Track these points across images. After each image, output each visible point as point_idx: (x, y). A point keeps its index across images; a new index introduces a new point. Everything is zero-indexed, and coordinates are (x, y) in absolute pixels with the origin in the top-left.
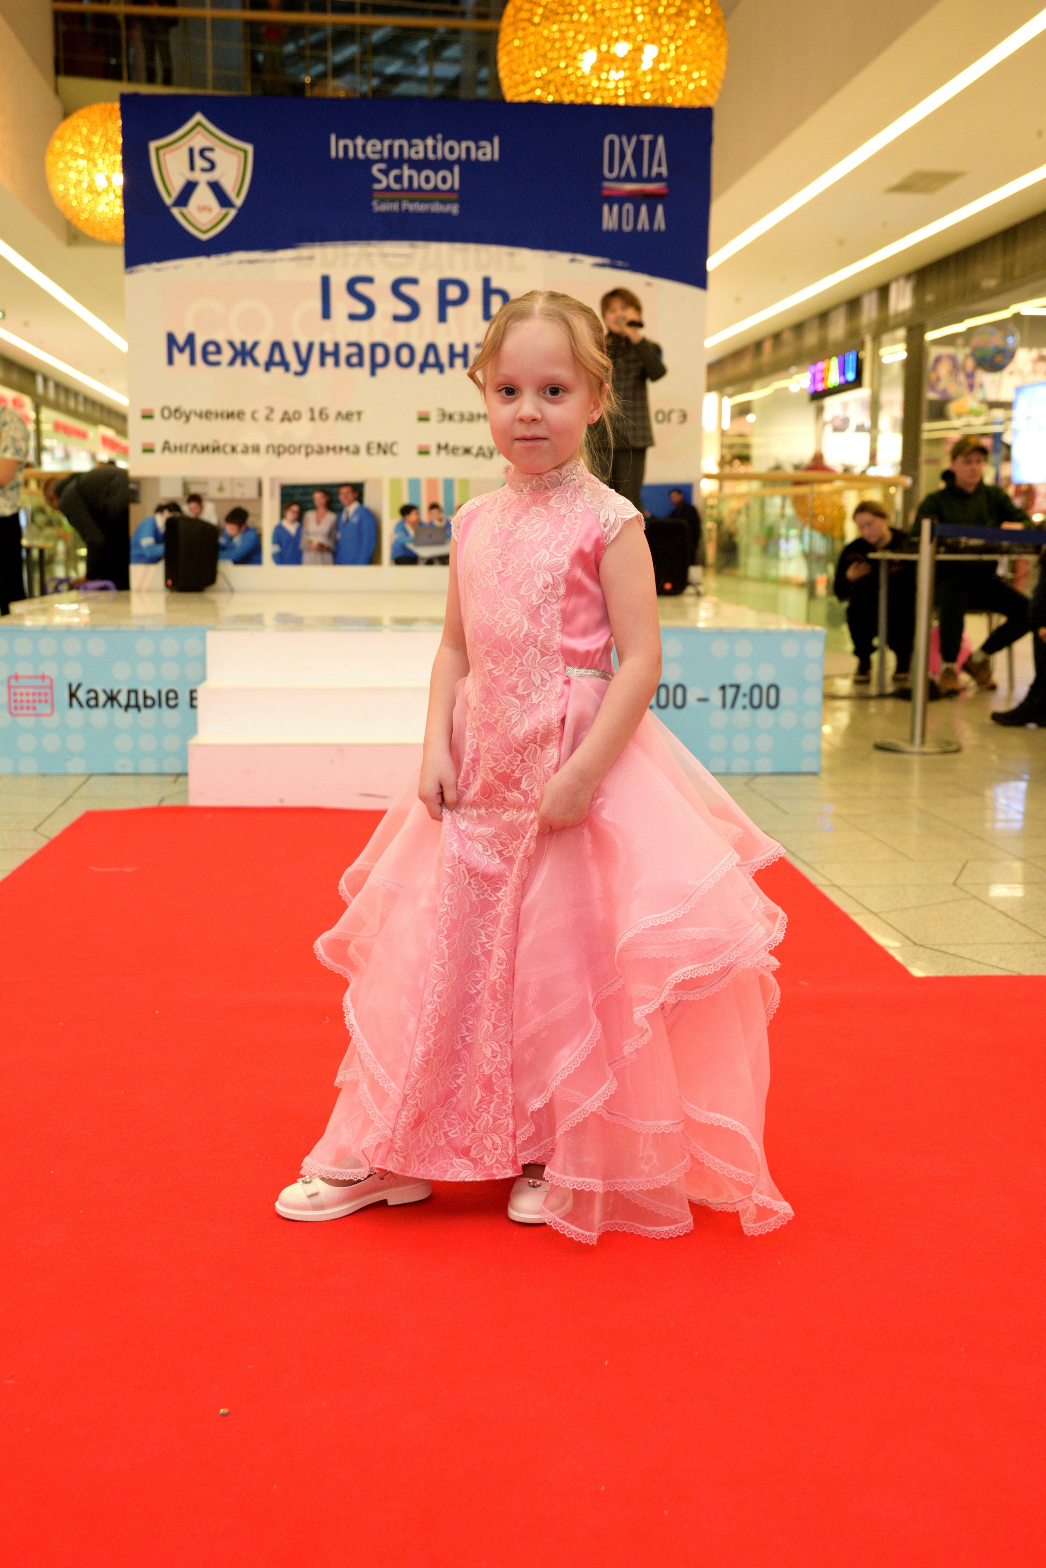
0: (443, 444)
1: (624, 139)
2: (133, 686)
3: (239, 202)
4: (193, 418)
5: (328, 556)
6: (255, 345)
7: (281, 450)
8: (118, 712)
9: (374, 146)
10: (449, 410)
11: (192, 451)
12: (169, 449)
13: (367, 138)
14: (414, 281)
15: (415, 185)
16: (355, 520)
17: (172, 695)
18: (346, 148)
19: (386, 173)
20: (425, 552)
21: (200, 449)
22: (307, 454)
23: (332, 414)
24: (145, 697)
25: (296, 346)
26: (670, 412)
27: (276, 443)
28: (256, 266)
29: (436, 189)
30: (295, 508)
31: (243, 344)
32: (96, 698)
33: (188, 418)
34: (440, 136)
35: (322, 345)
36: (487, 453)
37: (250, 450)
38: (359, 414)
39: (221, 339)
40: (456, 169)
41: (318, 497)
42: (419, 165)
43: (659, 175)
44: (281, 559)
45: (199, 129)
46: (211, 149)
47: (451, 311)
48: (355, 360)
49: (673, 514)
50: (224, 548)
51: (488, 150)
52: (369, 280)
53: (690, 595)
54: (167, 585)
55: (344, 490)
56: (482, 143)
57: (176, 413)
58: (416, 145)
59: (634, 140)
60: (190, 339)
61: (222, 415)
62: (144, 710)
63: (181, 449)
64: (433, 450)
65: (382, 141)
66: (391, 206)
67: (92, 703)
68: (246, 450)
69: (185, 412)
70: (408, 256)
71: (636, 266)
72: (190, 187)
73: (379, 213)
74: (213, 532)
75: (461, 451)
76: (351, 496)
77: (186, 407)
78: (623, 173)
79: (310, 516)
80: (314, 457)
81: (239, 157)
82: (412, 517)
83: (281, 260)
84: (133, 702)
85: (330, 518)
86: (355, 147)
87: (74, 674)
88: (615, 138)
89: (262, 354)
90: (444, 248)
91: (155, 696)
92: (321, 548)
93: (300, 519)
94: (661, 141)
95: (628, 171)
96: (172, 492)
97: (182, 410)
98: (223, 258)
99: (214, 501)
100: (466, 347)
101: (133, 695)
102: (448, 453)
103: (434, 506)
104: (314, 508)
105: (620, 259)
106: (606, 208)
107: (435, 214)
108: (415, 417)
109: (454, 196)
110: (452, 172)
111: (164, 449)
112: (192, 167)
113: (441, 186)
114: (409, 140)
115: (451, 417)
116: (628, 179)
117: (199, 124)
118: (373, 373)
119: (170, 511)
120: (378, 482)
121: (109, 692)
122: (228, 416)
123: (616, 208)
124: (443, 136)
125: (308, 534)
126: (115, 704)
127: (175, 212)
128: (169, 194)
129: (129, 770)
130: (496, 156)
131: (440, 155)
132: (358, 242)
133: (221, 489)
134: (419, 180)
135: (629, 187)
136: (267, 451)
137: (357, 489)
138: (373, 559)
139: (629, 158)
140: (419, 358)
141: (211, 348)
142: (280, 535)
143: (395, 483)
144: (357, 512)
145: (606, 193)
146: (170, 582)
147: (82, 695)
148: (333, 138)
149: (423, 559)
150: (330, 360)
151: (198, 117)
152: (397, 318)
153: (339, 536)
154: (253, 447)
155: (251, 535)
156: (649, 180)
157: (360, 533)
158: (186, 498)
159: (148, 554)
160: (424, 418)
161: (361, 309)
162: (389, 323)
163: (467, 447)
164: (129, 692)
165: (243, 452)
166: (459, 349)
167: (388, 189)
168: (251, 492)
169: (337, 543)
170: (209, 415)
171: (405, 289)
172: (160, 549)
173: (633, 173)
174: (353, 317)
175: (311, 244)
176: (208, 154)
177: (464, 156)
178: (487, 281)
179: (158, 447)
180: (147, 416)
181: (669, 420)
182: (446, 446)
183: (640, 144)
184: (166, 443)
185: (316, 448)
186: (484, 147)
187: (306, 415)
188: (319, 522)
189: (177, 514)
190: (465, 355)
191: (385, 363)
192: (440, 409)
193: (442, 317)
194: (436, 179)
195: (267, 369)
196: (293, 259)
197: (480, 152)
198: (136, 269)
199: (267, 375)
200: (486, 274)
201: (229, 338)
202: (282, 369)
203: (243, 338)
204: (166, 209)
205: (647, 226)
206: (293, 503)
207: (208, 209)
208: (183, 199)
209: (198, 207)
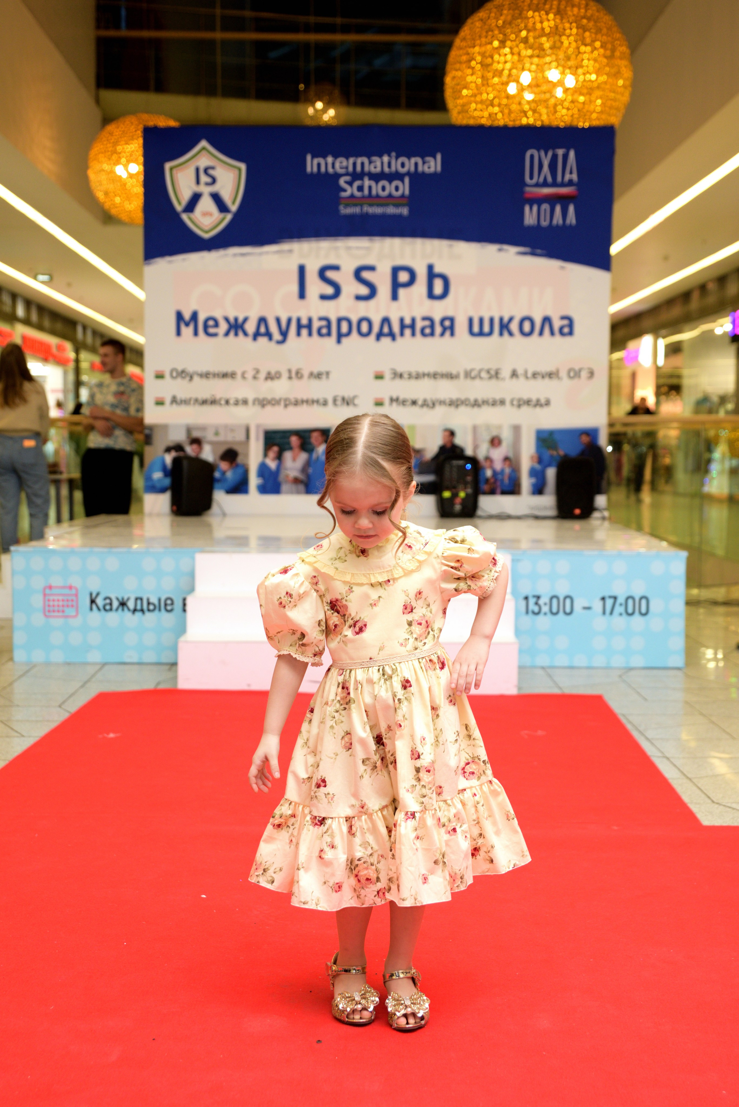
0: (395, 397)
1: (542, 153)
2: (139, 595)
3: (234, 208)
4: (196, 378)
5: (302, 487)
6: (246, 320)
7: (265, 403)
8: (128, 614)
9: (341, 163)
10: (399, 369)
11: (194, 404)
12: (176, 402)
13: (336, 156)
14: (372, 268)
15: (374, 192)
16: (323, 458)
17: (169, 602)
18: (319, 165)
19: (350, 183)
21: (201, 402)
22: (286, 406)
23: (306, 375)
24: (149, 603)
25: (278, 320)
26: (580, 370)
27: (261, 397)
28: (247, 257)
29: (390, 196)
30: (275, 449)
31: (236, 319)
32: (111, 604)
33: (191, 378)
34: (393, 154)
35: (299, 320)
36: (430, 403)
37: (240, 402)
38: (328, 373)
39: (219, 315)
40: (407, 180)
41: (294, 440)
42: (376, 177)
43: (571, 181)
44: (263, 490)
45: (204, 152)
46: (213, 168)
47: (401, 291)
48: (324, 331)
49: (583, 453)
50: (218, 481)
51: (432, 164)
52: (336, 268)
53: (597, 519)
54: (172, 511)
55: (315, 435)
56: (428, 159)
57: (183, 374)
58: (375, 162)
59: (550, 154)
60: (195, 316)
61: (218, 375)
62: (148, 614)
63: (185, 402)
64: (387, 402)
65: (347, 158)
66: (354, 211)
67: (108, 607)
68: (237, 403)
69: (189, 373)
70: (368, 249)
71: (551, 254)
72: (196, 198)
73: (344, 214)
74: (208, 468)
75: (409, 403)
76: (320, 439)
77: (190, 369)
78: (541, 180)
79: (288, 455)
80: (291, 409)
81: (235, 173)
84: (139, 607)
85: (303, 456)
86: (326, 164)
87: (94, 585)
88: (535, 152)
89: (251, 327)
90: (397, 241)
91: (156, 602)
92: (296, 481)
93: (279, 457)
94: (572, 154)
95: (545, 179)
96: (178, 436)
97: (187, 371)
98: (221, 252)
99: (211, 443)
100: (413, 320)
101: (139, 602)
102: (398, 404)
104: (290, 448)
105: (538, 248)
106: (527, 208)
107: (390, 215)
108: (372, 376)
109: (405, 201)
110: (403, 181)
111: (172, 402)
112: (198, 182)
113: (395, 193)
114: (369, 157)
115: (401, 376)
116: (545, 184)
117: (204, 148)
118: (339, 341)
119: (176, 451)
121: (120, 599)
122: (223, 377)
123: (535, 208)
124: (396, 154)
125: (286, 469)
126: (125, 608)
127: (184, 217)
128: (179, 203)
129: (135, 660)
130: (439, 169)
131: (393, 169)
132: (328, 238)
133: (217, 434)
134: (377, 189)
135: (546, 191)
136: (254, 403)
137: (326, 434)
139: (546, 168)
140: (376, 329)
141: (211, 323)
142: (263, 470)
144: (325, 452)
145: (527, 196)
146: (175, 508)
147: (100, 601)
150: (304, 332)
151: (204, 143)
152: (359, 298)
153: (310, 471)
154: (242, 401)
155: (240, 471)
156: (563, 185)
158: (189, 440)
159: (158, 485)
160: (379, 377)
161: (330, 291)
162: (352, 302)
163: (414, 400)
164: (136, 599)
165: (234, 404)
166: (408, 321)
167: (352, 196)
168: (240, 436)
169: (308, 476)
170: (208, 376)
171: (366, 275)
172: (167, 481)
173: (549, 180)
174: (324, 297)
175: (290, 240)
176: (211, 172)
177: (413, 169)
178: (430, 268)
179: (168, 401)
180: (160, 376)
181: (579, 377)
182: (397, 399)
183: (555, 157)
184: (174, 397)
185: (292, 401)
186: (429, 162)
187: (285, 375)
188: (294, 459)
189: (181, 454)
190: (412, 326)
191: (349, 333)
192: (393, 369)
193: (395, 297)
194: (390, 188)
195: (254, 339)
196: (277, 252)
197: (426, 166)
198: (152, 260)
199: (255, 343)
200: (430, 262)
201: (225, 315)
202: (266, 339)
203: (236, 315)
204: (177, 215)
205: (561, 222)
206: (274, 444)
207: (210, 214)
208: (191, 206)
209: (202, 213)
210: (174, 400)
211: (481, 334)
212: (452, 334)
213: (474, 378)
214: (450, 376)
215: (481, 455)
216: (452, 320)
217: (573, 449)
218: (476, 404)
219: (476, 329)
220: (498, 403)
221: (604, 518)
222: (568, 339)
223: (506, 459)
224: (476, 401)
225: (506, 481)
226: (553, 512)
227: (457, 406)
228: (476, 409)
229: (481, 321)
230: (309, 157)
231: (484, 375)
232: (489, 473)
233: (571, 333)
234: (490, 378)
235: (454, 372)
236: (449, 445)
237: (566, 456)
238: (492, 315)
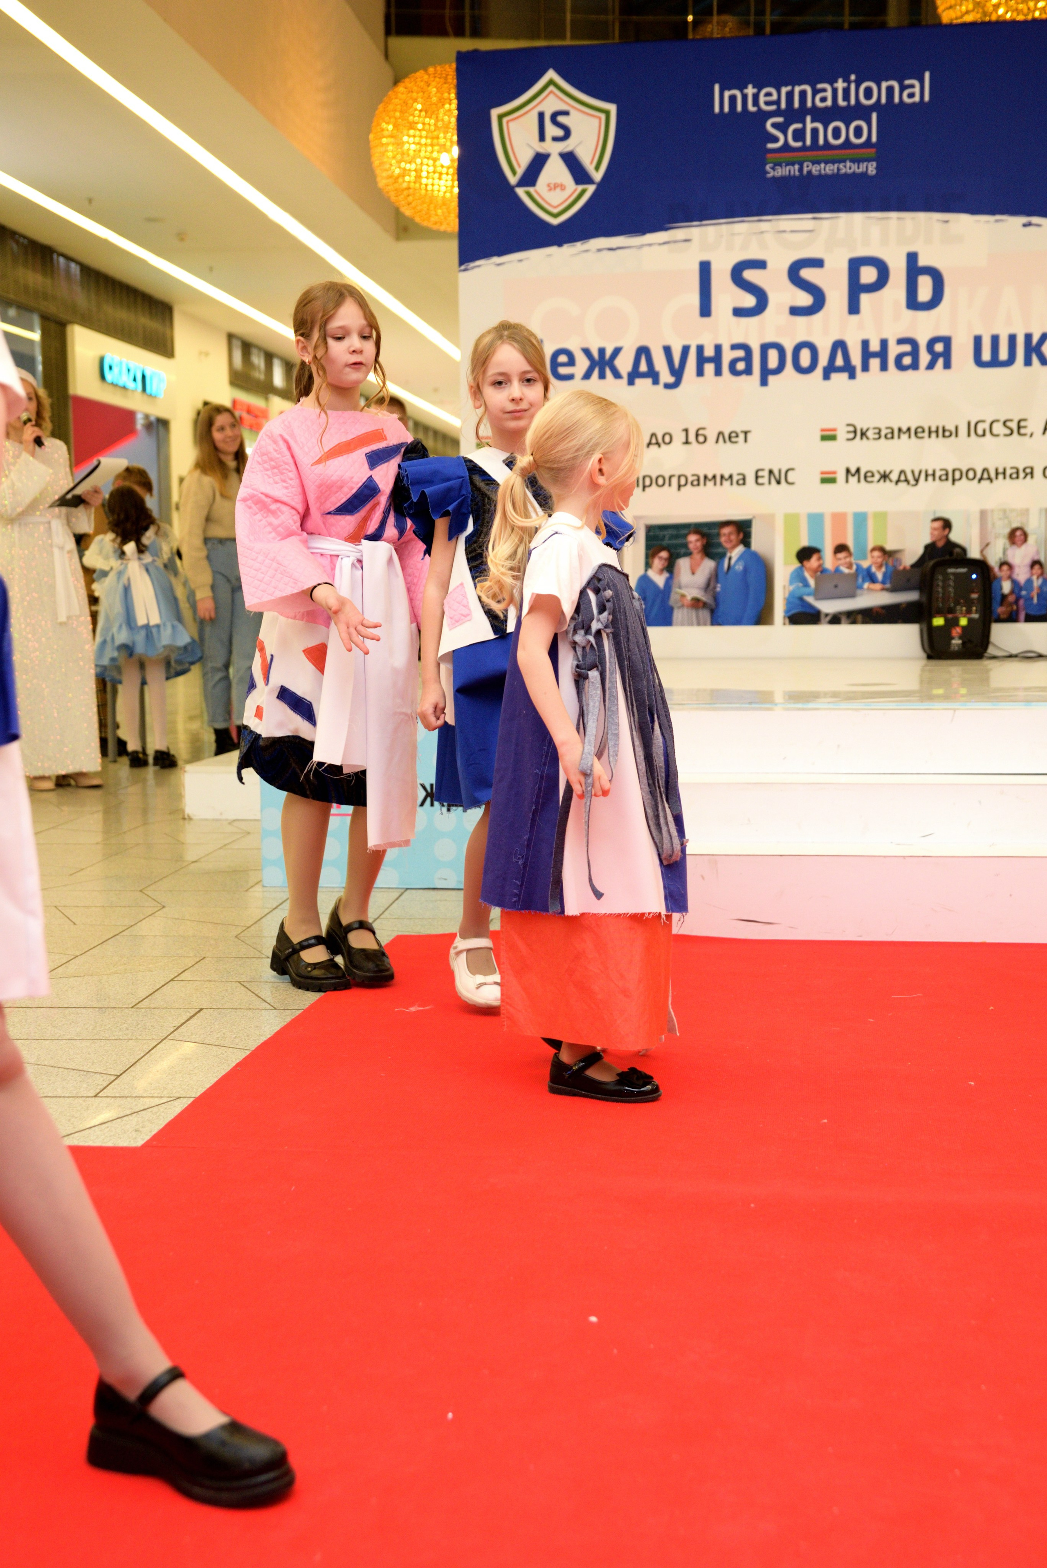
0: (853, 468)
3: (598, 176)
5: (705, 614)
6: (617, 351)
7: (647, 482)
9: (768, 94)
10: (861, 425)
13: (760, 86)
14: (818, 263)
15: (821, 141)
16: (739, 567)
18: (733, 99)
19: (782, 128)
20: (828, 607)
22: (679, 486)
23: (712, 436)
25: (667, 350)
28: (619, 252)
29: (847, 144)
30: (664, 554)
31: (602, 351)
34: (853, 77)
35: (700, 349)
36: (910, 477)
38: (746, 433)
39: (575, 347)
40: (874, 116)
41: (693, 539)
42: (824, 116)
45: (552, 88)
46: (566, 113)
47: (865, 298)
48: (741, 366)
51: (917, 90)
52: (760, 265)
55: (726, 530)
56: (907, 82)
58: (824, 90)
64: (841, 476)
65: (779, 88)
66: (790, 170)
70: (810, 232)
72: (539, 161)
73: (774, 178)
75: (877, 477)
76: (733, 537)
79: (683, 564)
80: (688, 490)
81: (600, 119)
82: (813, 562)
83: (650, 245)
85: (708, 565)
86: (745, 97)
89: (624, 364)
90: (858, 218)
92: (697, 603)
93: (670, 568)
98: (579, 246)
100: (884, 343)
102: (859, 481)
103: (841, 548)
104: (688, 554)
107: (846, 175)
108: (818, 435)
110: (868, 121)
112: (542, 138)
113: (854, 140)
114: (813, 84)
115: (863, 434)
117: (551, 82)
118: (764, 382)
120: (770, 519)
124: (857, 77)
127: (521, 192)
128: (514, 172)
130: (927, 98)
131: (853, 101)
132: (747, 218)
134: (825, 134)
137: (743, 529)
138: (762, 617)
140: (823, 361)
141: (563, 358)
142: (646, 588)
143: (791, 520)
144: (741, 558)
149: (827, 615)
150: (709, 368)
151: (551, 74)
152: (795, 311)
153: (719, 588)
157: (747, 586)
160: (828, 437)
161: (749, 301)
162: (786, 318)
163: (884, 472)
166: (875, 347)
167: (786, 147)
169: (716, 598)
171: (806, 274)
174: (738, 312)
175: (687, 223)
176: (561, 119)
177: (883, 100)
178: (912, 258)
182: (858, 470)
185: (690, 479)
186: (912, 86)
187: (679, 437)
188: (693, 571)
190: (882, 354)
191: (780, 369)
192: (848, 425)
193: (854, 308)
194: (847, 132)
195: (631, 382)
196: (665, 243)
197: (905, 93)
198: (472, 265)
199: (631, 387)
200: (912, 249)
201: (585, 346)
202: (649, 381)
203: (602, 345)
204: (511, 189)
206: (663, 549)
207: (563, 187)
208: (531, 176)
209: (549, 185)
211: (995, 362)
212: (947, 365)
213: (984, 435)
214: (944, 433)
215: (993, 561)
216: (947, 341)
218: (986, 476)
219: (986, 356)
220: (1022, 475)
223: (1035, 563)
224: (985, 470)
225: (1035, 600)
227: (954, 481)
228: (985, 483)
229: (995, 340)
230: (717, 88)
231: (998, 428)
232: (1006, 587)
234: (1012, 433)
235: (951, 427)
236: (940, 544)
238: (1012, 331)
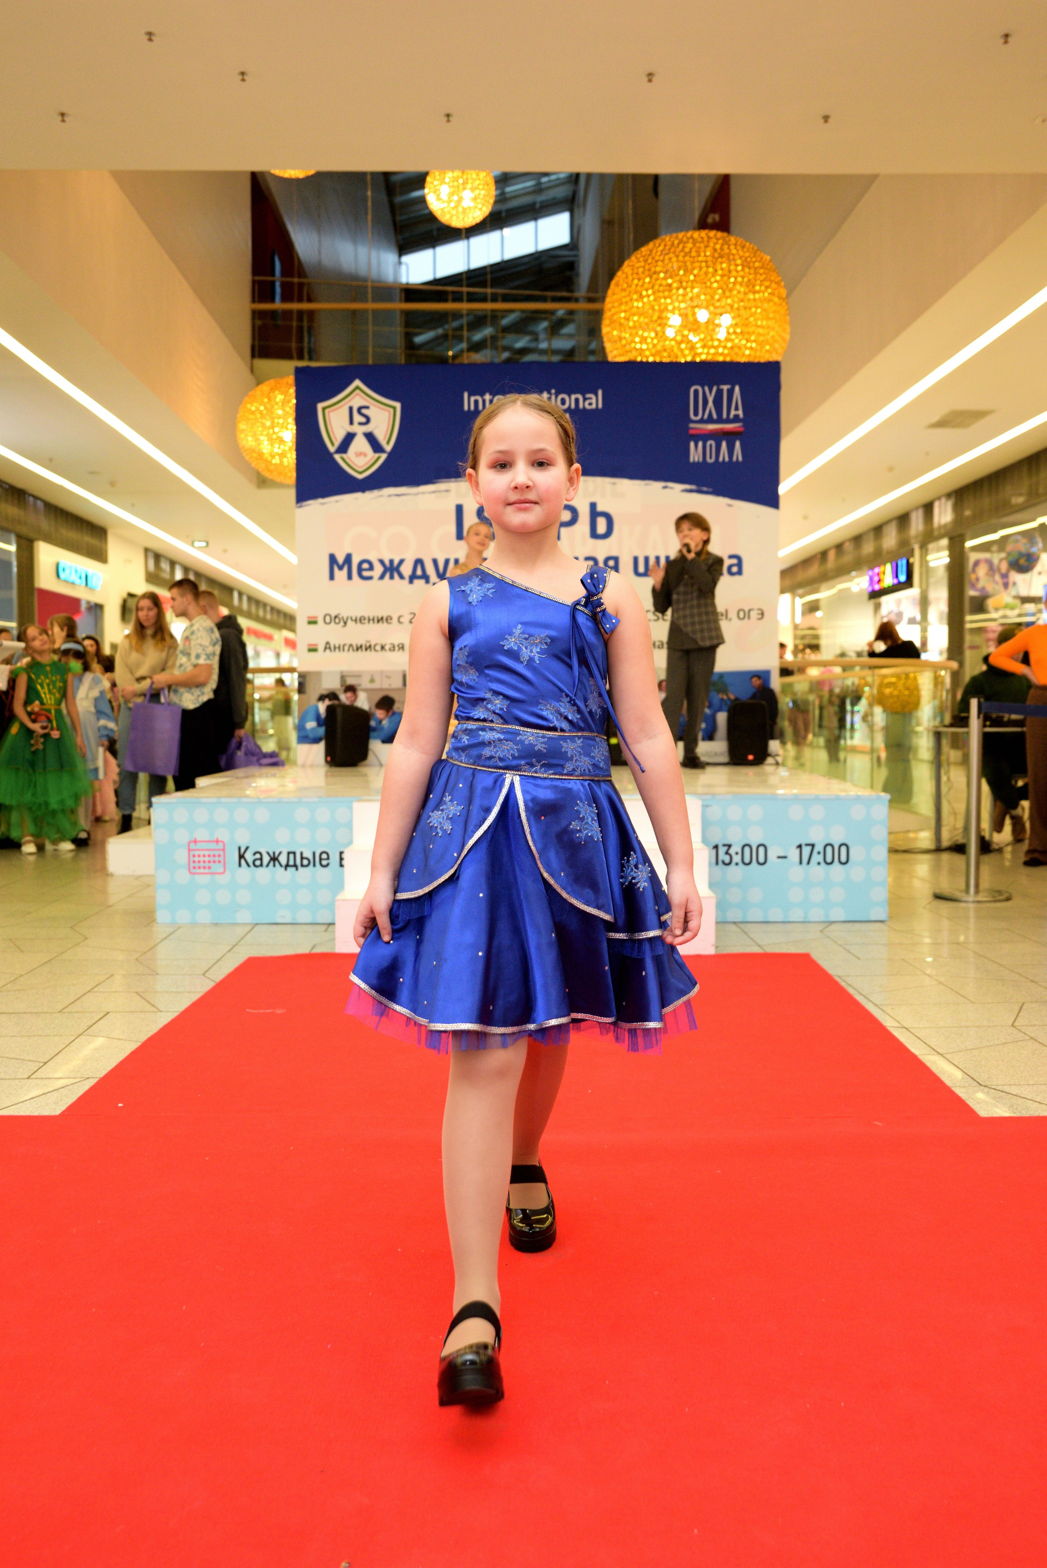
1: (706, 389)
2: (292, 849)
3: (388, 448)
4: (349, 622)
6: (401, 562)
8: (279, 870)
11: (349, 650)
12: (330, 648)
13: (494, 394)
17: (324, 856)
18: (476, 402)
21: (355, 648)
24: (302, 858)
26: (749, 611)
28: (403, 498)
31: (391, 561)
32: (261, 859)
33: (345, 623)
34: (553, 391)
37: (397, 648)
39: (374, 558)
43: (736, 416)
45: (358, 391)
46: (367, 407)
49: (754, 696)
50: (374, 730)
51: (594, 401)
53: (770, 764)
54: (326, 761)
56: (588, 396)
57: (336, 619)
59: (715, 389)
60: (348, 559)
61: (373, 620)
62: (301, 869)
63: (340, 648)
67: (258, 863)
68: (393, 648)
69: (343, 618)
71: (718, 492)
72: (349, 438)
74: (365, 716)
77: (344, 614)
78: (706, 416)
81: (389, 412)
83: (423, 493)
84: (291, 862)
87: (243, 838)
88: (700, 388)
89: (407, 570)
91: (311, 857)
94: (737, 389)
95: (710, 414)
96: (332, 684)
97: (340, 616)
98: (376, 493)
99: (366, 690)
101: (291, 856)
105: (705, 486)
106: (692, 444)
111: (326, 648)
112: (351, 422)
116: (710, 420)
117: (357, 388)
119: (330, 700)
121: (272, 855)
122: (378, 621)
123: (700, 444)
124: (556, 390)
126: (277, 863)
127: (337, 457)
128: (333, 444)
129: (288, 920)
130: (600, 406)
133: (372, 681)
135: (711, 427)
139: (710, 404)
141: (365, 566)
145: (691, 432)
146: (329, 759)
147: (249, 856)
148: (466, 395)
151: (357, 383)
154: (398, 646)
155: (393, 718)
156: (728, 421)
158: (344, 688)
159: (311, 735)
164: (289, 853)
165: (390, 650)
168: (397, 683)
170: (363, 621)
172: (322, 731)
173: (715, 416)
175: (445, 480)
176: (364, 411)
177: (573, 406)
178: (593, 506)
179: (321, 647)
180: (312, 622)
181: (749, 618)
183: (720, 393)
184: (328, 643)
186: (590, 398)
189: (336, 702)
195: (411, 582)
196: (434, 492)
197: (587, 402)
198: (305, 503)
199: (411, 586)
200: (593, 500)
201: (381, 557)
202: (422, 581)
203: (391, 557)
204: (330, 455)
205: (727, 459)
207: (364, 454)
208: (344, 447)
209: (356, 453)
210: (327, 647)
211: (645, 574)
216: (616, 559)
217: (743, 693)
219: (641, 569)
221: (777, 764)
222: (737, 577)
226: (725, 759)
229: (647, 559)
233: (740, 572)
237: (736, 699)
238: (657, 554)
